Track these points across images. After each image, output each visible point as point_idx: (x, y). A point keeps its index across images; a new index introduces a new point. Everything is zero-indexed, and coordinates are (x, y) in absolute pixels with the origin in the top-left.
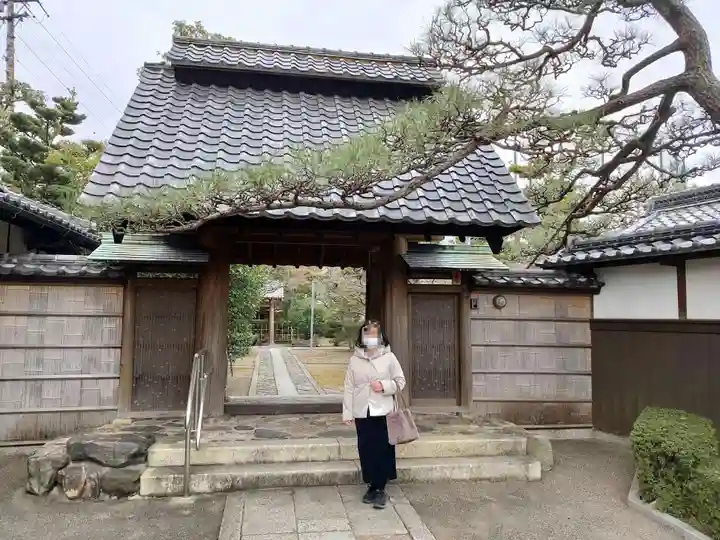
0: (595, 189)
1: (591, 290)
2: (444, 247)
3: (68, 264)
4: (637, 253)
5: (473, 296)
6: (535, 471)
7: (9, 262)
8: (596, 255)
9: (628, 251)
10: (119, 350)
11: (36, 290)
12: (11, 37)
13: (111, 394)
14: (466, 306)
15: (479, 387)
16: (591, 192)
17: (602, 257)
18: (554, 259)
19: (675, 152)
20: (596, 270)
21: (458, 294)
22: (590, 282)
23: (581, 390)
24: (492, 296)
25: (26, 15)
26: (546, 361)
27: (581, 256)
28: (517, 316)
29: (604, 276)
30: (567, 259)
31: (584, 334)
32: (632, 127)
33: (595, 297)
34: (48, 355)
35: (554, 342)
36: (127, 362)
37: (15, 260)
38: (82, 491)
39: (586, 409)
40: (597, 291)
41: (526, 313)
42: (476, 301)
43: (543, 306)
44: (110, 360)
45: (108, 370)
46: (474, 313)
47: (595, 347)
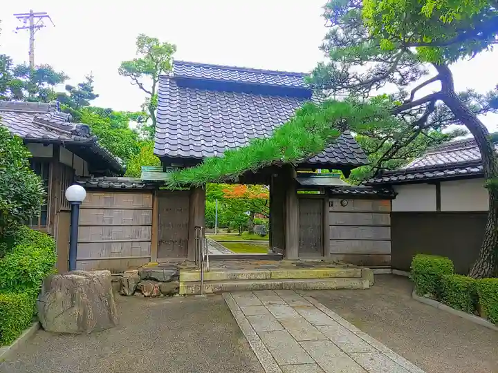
0: (394, 146)
1: (391, 197)
2: (316, 174)
3: (126, 182)
4: (416, 178)
5: (330, 200)
6: (366, 284)
7: (95, 181)
8: (395, 179)
9: (411, 177)
10: (150, 227)
11: (108, 195)
12: (32, 39)
13: (147, 250)
14: (327, 204)
15: (333, 247)
16: (392, 147)
17: (398, 180)
18: (372, 181)
19: (436, 128)
20: (393, 186)
21: (323, 199)
22: (390, 193)
23: (386, 248)
24: (340, 200)
25: (42, 26)
26: (368, 233)
27: (387, 179)
28: (353, 210)
29: (398, 189)
30: (379, 181)
31: (387, 220)
32: (415, 115)
33: (393, 200)
34: (115, 229)
35: (371, 223)
36: (155, 233)
37: (97, 180)
38: (152, 293)
39: (388, 258)
40: (394, 198)
41: (357, 209)
42: (332, 202)
43: (366, 205)
44: (146, 232)
45: (145, 237)
46: (331, 209)
47: (393, 226)
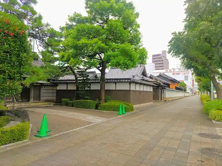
8: (58, 82)
15: (42, 98)
21: (40, 86)
23: (55, 98)
24: (44, 87)
28: (47, 89)
29: (58, 84)
30: (54, 82)
31: (55, 91)
33: (57, 87)
39: (55, 101)
43: (51, 88)
46: (42, 89)
47: (57, 93)
